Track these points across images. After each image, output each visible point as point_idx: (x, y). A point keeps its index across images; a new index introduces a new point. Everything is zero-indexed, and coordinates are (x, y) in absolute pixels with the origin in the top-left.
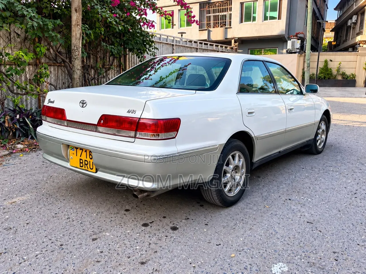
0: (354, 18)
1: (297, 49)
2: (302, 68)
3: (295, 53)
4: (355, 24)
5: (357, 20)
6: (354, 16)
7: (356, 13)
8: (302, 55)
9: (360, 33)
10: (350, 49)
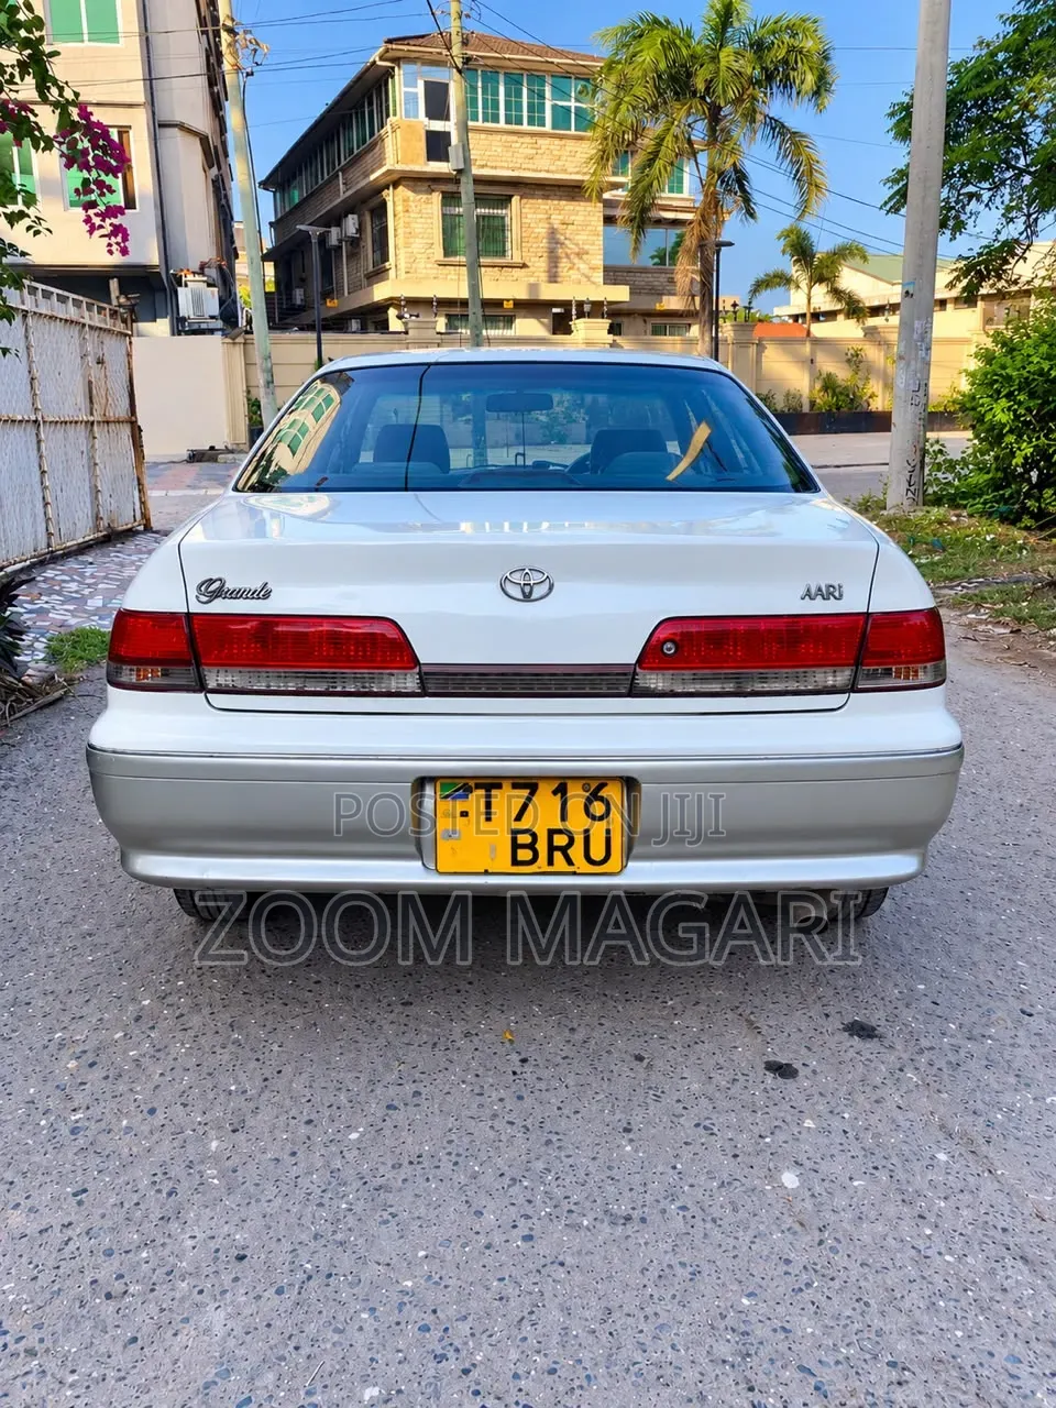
0: (351, 224)
1: (212, 317)
2: (245, 389)
3: (211, 331)
4: (355, 243)
5: (360, 230)
6: (350, 216)
7: (350, 207)
8: (237, 341)
9: (379, 273)
10: (355, 325)
